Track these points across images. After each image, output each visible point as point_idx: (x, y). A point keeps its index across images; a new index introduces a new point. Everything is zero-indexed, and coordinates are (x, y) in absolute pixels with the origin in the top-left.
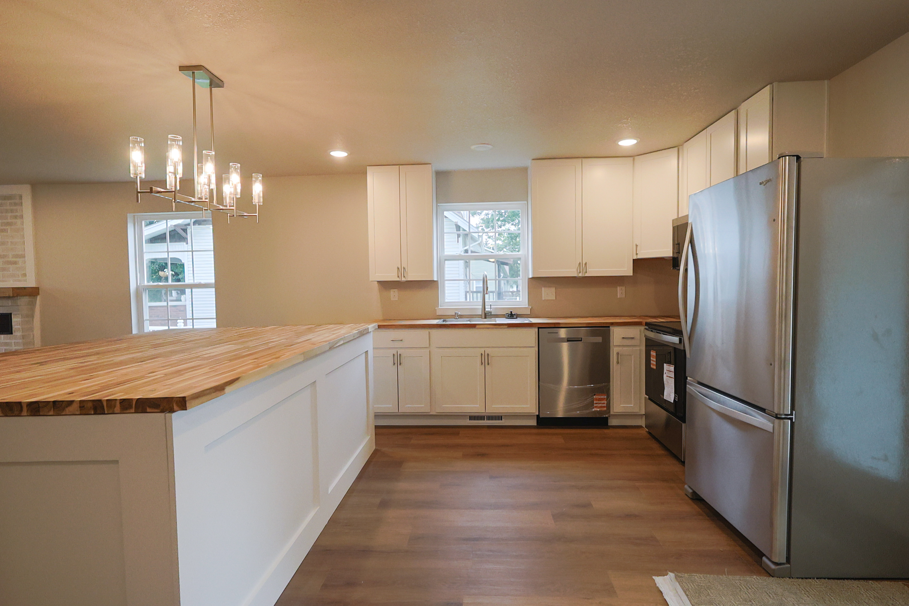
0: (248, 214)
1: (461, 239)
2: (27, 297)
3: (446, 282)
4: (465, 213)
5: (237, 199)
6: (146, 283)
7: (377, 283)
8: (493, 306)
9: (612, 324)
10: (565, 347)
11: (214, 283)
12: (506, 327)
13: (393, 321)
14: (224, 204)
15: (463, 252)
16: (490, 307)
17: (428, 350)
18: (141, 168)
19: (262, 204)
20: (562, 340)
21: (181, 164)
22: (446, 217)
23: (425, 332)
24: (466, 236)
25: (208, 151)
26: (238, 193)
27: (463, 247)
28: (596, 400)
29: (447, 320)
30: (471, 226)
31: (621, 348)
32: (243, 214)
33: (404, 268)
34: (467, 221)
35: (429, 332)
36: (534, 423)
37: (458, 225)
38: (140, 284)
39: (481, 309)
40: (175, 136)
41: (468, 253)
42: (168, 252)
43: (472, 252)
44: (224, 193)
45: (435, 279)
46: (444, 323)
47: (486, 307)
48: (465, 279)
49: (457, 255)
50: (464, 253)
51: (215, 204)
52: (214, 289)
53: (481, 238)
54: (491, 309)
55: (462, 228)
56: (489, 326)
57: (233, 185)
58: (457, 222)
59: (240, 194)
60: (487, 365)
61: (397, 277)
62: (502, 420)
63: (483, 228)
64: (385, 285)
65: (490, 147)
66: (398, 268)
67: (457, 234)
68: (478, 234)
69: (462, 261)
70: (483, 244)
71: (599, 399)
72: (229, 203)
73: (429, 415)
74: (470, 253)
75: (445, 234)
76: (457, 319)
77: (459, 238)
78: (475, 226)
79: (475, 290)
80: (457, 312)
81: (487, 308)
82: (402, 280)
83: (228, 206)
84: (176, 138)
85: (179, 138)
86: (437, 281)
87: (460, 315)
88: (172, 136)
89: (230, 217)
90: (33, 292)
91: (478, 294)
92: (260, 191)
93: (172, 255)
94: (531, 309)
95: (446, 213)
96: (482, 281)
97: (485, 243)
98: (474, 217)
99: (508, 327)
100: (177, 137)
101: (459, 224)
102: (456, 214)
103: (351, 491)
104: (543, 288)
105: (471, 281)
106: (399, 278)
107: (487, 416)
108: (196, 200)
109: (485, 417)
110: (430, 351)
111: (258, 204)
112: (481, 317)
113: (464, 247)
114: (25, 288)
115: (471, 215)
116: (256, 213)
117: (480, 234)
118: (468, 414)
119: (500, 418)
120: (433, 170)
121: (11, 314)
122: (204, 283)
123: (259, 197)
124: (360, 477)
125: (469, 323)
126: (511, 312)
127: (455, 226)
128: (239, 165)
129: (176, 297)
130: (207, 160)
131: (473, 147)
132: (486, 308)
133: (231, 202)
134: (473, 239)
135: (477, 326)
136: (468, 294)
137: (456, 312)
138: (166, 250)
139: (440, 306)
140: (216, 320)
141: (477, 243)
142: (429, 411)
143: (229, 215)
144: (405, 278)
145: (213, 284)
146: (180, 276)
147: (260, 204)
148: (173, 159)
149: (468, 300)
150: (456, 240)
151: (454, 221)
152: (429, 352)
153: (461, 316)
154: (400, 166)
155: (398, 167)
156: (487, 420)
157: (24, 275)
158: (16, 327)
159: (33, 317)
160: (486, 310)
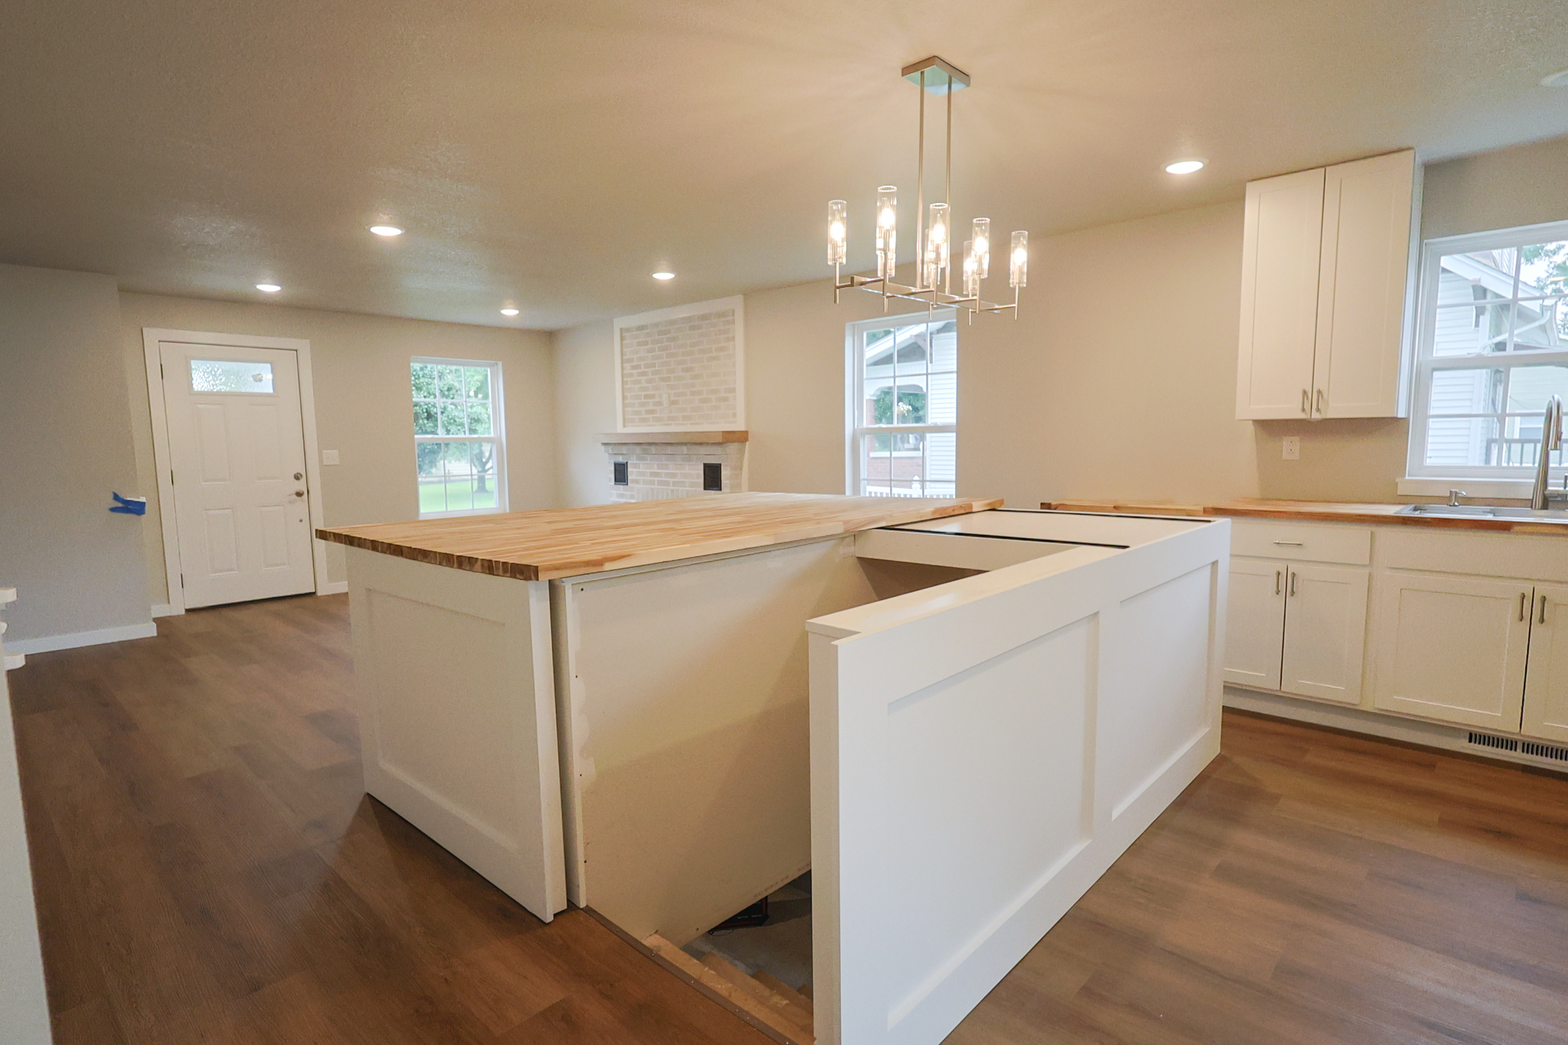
0: (1001, 305)
1: (1485, 320)
2: (735, 443)
3: (1431, 420)
4: (1506, 256)
5: (982, 281)
6: (865, 425)
7: (1253, 424)
11: (955, 424)
13: (1284, 503)
14: (964, 293)
15: (1489, 348)
16: (1564, 481)
17: (1366, 571)
18: (841, 248)
19: (1025, 286)
21: (894, 233)
22: (1445, 270)
23: (1363, 531)
24: (1502, 310)
25: (937, 204)
26: (983, 271)
27: (1492, 336)
29: (1427, 506)
30: (1520, 286)
32: (994, 306)
33: (1319, 392)
34: (1509, 276)
35: (1372, 532)
37: (1481, 286)
38: (857, 426)
39: (1534, 484)
40: (886, 187)
41: (1504, 350)
42: (894, 377)
43: (1517, 347)
44: (965, 275)
45: (1401, 414)
46: (1417, 514)
47: (1550, 481)
48: (1490, 411)
50: (1493, 351)
51: (947, 294)
52: (954, 434)
53: (1549, 312)
54: (1565, 488)
55: (1491, 291)
56: (1555, 530)
57: (977, 257)
58: (1480, 280)
59: (987, 273)
60: (1538, 624)
61: (1300, 411)
63: (1558, 286)
64: (1268, 428)
66: (1305, 392)
67: (1476, 307)
68: (1541, 301)
69: (1484, 371)
70: (1554, 326)
72: (971, 290)
73: (1359, 710)
74: (1510, 351)
75: (1438, 310)
76: (1457, 506)
77: (1481, 317)
78: (1534, 284)
79: (1517, 436)
80: (1457, 490)
81: (1552, 483)
82: (1313, 417)
83: (970, 296)
84: (888, 191)
85: (893, 189)
86: (1405, 420)
87: (1463, 497)
88: (883, 189)
89: (973, 314)
90: (741, 438)
91: (1526, 445)
92: (1023, 263)
93: (900, 382)
95: (1445, 262)
96: (1543, 418)
97: (1563, 323)
98: (1532, 263)
100: (890, 189)
101: (1484, 284)
102: (1479, 262)
103: (1158, 825)
105: (1507, 418)
106: (1306, 413)
107: (1524, 744)
108: (917, 291)
109: (1517, 742)
110: (1370, 575)
111: (1019, 286)
112: (1530, 505)
113: (1494, 337)
114: (734, 432)
115: (1522, 260)
116: (1014, 303)
117: (1548, 302)
118: (1466, 728)
119: (1561, 754)
120: (1419, 160)
122: (941, 425)
123: (1021, 273)
124: (1182, 802)
125: (1490, 517)
127: (1471, 290)
128: (988, 220)
129: (915, 445)
130: (935, 222)
131: (1548, 81)
133: (975, 288)
134: (1525, 316)
135: (1516, 528)
136: (1493, 445)
137: (1453, 490)
138: (893, 375)
139: (1409, 476)
140: (956, 484)
141: (1537, 324)
142: (1358, 703)
143: (970, 310)
144: (1320, 413)
145: (954, 426)
146: (921, 413)
147: (1021, 285)
148: (883, 227)
149: (1494, 463)
150: (1472, 322)
151: (1471, 278)
152: (1367, 577)
153: (1468, 501)
154: (1328, 168)
155: (1323, 172)
156: (1523, 751)
157: (734, 415)
158: (725, 481)
159: (741, 469)
160: (1550, 488)
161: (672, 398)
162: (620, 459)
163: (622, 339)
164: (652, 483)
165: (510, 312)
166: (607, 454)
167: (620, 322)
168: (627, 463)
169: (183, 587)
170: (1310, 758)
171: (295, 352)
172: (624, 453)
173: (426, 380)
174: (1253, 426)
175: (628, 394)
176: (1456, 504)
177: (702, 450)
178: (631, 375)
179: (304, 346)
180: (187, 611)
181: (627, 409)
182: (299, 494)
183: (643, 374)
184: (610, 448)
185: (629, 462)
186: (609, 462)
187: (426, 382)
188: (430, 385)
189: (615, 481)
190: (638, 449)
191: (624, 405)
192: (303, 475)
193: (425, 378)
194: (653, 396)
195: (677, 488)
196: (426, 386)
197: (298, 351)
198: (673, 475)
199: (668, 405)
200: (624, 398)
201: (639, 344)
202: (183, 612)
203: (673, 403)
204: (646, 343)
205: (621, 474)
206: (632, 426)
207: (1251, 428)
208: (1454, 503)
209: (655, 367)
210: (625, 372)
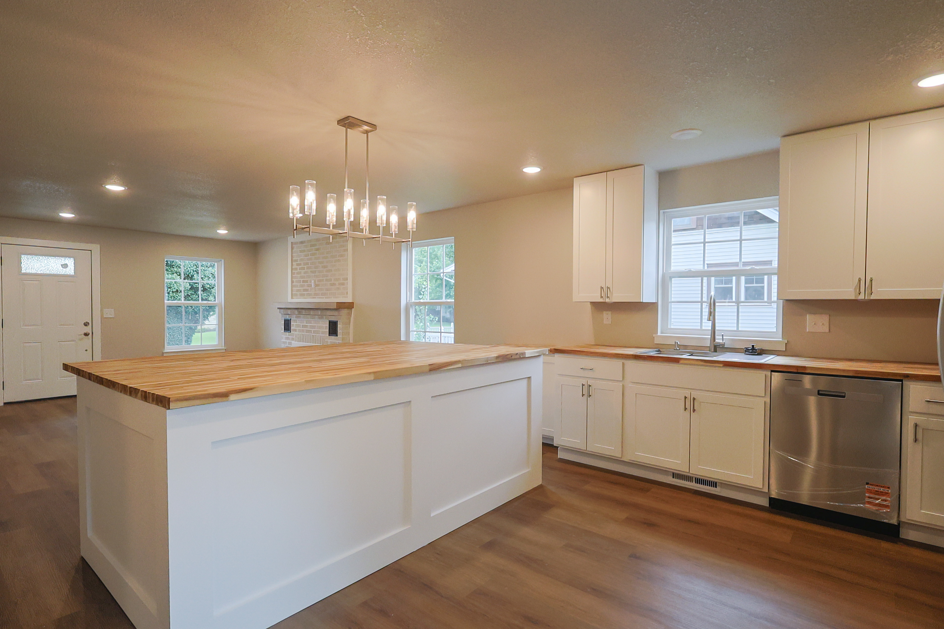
0: (405, 239)
2: (346, 309)
3: (672, 304)
6: (413, 300)
7: (590, 304)
8: (725, 336)
9: (907, 376)
10: (812, 402)
12: (722, 365)
16: (721, 337)
17: (621, 384)
18: (296, 210)
20: (809, 393)
23: (618, 363)
28: (870, 491)
31: (923, 418)
32: (402, 240)
33: (609, 287)
35: (623, 363)
36: (765, 502)
38: (409, 301)
39: (710, 339)
47: (717, 337)
49: (686, 271)
54: (723, 341)
59: (399, 225)
60: (693, 412)
61: (600, 298)
62: (716, 487)
64: (598, 306)
65: (699, 132)
66: (599, 289)
71: (876, 491)
73: (621, 460)
75: (672, 246)
80: (679, 341)
82: (606, 301)
84: (310, 183)
86: (656, 304)
87: (680, 346)
90: (350, 306)
92: (414, 219)
94: (786, 343)
104: (807, 315)
106: (603, 299)
107: (696, 478)
109: (692, 478)
110: (623, 385)
111: (412, 230)
112: (701, 350)
118: (670, 470)
119: (714, 484)
120: (651, 171)
121: (337, 321)
123: (413, 224)
126: (753, 346)
131: (674, 136)
132: (716, 339)
135: (681, 362)
137: (677, 341)
139: (659, 333)
142: (620, 456)
144: (609, 299)
148: (309, 200)
154: (608, 172)
155: (606, 174)
156: (696, 483)
157: (347, 293)
158: (339, 331)
159: (350, 324)
160: (716, 341)
161: (317, 283)
162: (288, 317)
163: (292, 248)
164: (303, 331)
165: (222, 232)
166: (280, 314)
167: (291, 239)
168: (291, 319)
169: (3, 389)
170: (587, 487)
171: (90, 251)
172: (289, 313)
173: (204, 268)
174: (590, 305)
175: (295, 280)
176: (678, 349)
177: (329, 313)
178: (296, 269)
179: (96, 248)
180: (5, 403)
181: (294, 288)
182: (86, 334)
183: (303, 269)
184: (282, 310)
185: (292, 319)
186: (282, 319)
187: (203, 270)
188: (206, 271)
189: (284, 330)
190: (296, 312)
191: (292, 286)
192: (90, 323)
193: (203, 267)
194: (307, 281)
195: (316, 334)
196: (203, 272)
197: (92, 251)
198: (314, 327)
199: (314, 287)
200: (292, 282)
201: (301, 252)
202: (2, 404)
203: (316, 285)
204: (304, 251)
205: (287, 326)
206: (296, 298)
207: (589, 305)
208: (677, 348)
209: (308, 265)
210: (293, 267)
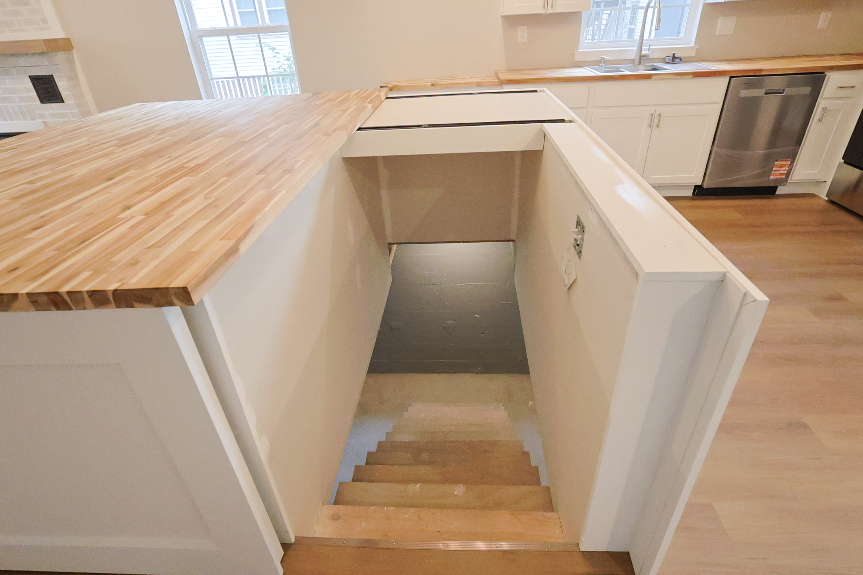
7: (502, 18)
9: (832, 68)
16: (648, 47)
17: (585, 110)
28: (777, 166)
31: (830, 101)
36: (690, 193)
38: (192, 29)
54: (648, 51)
56: (668, 77)
61: (544, 8)
64: (512, 21)
71: (781, 164)
99: (693, 77)
104: (720, 17)
106: (547, 10)
114: (53, 40)
121: (52, 76)
126: (674, 54)
132: (643, 50)
137: (602, 57)
139: (580, 49)
144: (552, 9)
158: (64, 93)
159: (78, 78)
174: (501, 21)
208: (602, 64)
